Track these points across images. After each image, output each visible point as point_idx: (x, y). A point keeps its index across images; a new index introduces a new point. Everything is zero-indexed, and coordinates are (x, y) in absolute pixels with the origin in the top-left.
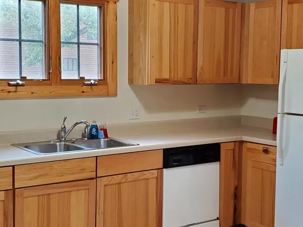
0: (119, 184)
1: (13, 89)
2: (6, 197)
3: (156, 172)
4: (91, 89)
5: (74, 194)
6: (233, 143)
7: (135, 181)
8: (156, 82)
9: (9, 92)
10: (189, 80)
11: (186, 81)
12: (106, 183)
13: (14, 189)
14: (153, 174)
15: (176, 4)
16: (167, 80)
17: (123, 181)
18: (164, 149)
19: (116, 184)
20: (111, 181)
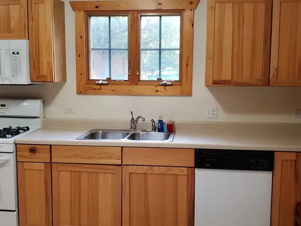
0: (145, 175)
1: (98, 87)
2: (46, 167)
3: (186, 169)
4: (165, 89)
5: (101, 176)
6: (295, 153)
7: (163, 174)
8: (213, 83)
9: (95, 89)
10: (258, 81)
11: (254, 83)
12: (131, 171)
13: (51, 163)
14: (183, 171)
15: (241, 4)
16: (228, 81)
17: (149, 172)
18: (195, 149)
19: (142, 173)
20: (136, 170)
